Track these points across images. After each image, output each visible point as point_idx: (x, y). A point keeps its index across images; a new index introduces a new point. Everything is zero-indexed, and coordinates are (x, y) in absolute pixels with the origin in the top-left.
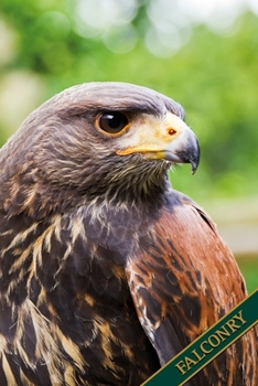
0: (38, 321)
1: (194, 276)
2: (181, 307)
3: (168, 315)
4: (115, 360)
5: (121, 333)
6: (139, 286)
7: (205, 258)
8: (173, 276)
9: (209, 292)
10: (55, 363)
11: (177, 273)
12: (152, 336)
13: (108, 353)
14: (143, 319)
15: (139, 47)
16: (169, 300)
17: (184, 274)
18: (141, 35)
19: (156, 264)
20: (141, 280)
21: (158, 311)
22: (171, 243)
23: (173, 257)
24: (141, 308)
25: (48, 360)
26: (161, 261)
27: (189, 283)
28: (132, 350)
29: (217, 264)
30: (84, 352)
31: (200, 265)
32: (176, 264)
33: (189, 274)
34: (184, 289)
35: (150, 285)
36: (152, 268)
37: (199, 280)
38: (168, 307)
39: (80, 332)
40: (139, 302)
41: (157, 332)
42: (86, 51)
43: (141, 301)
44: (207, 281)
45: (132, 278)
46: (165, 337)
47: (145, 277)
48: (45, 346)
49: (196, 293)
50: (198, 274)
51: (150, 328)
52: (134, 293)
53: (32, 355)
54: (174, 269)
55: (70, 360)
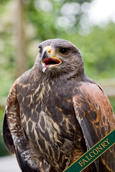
0: (46, 118)
1: (95, 105)
2: (90, 114)
3: (86, 116)
4: (70, 130)
5: (72, 122)
6: (77, 107)
7: (99, 100)
8: (88, 104)
9: (100, 110)
10: (51, 131)
11: (90, 104)
12: (80, 122)
13: (68, 128)
14: (78, 117)
15: (77, 33)
16: (86, 112)
17: (92, 104)
18: (77, 30)
19: (83, 100)
20: (77, 105)
21: (82, 115)
22: (88, 94)
23: (89, 99)
24: (77, 114)
25: (49, 130)
26: (85, 99)
27: (94, 107)
28: (75, 127)
29: (103, 102)
30: (60, 127)
31: (97, 102)
32: (89, 101)
33: (94, 104)
34: (91, 109)
35: (80, 107)
36: (81, 101)
37: (97, 106)
38: (86, 114)
39: (59, 120)
40: (77, 112)
41: (82, 121)
42: (58, 34)
43: (77, 111)
44: (99, 107)
45: (75, 104)
46: (84, 123)
47: (79, 104)
48: (48, 125)
49: (95, 110)
50: (97, 105)
51: (80, 120)
52: (75, 109)
53: (43, 128)
54: (89, 102)
55: (56, 130)
